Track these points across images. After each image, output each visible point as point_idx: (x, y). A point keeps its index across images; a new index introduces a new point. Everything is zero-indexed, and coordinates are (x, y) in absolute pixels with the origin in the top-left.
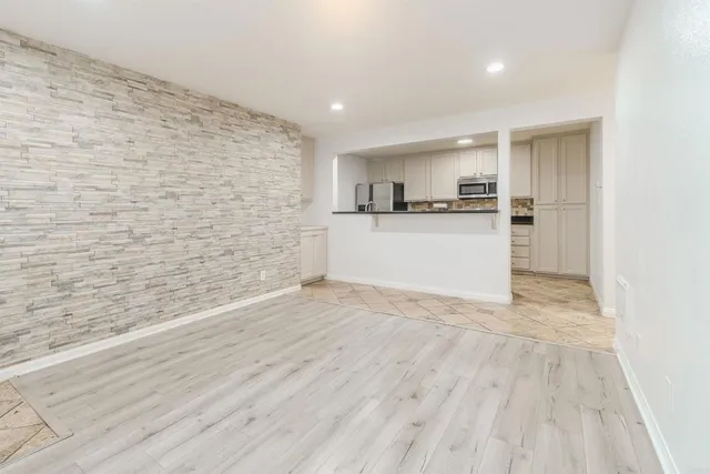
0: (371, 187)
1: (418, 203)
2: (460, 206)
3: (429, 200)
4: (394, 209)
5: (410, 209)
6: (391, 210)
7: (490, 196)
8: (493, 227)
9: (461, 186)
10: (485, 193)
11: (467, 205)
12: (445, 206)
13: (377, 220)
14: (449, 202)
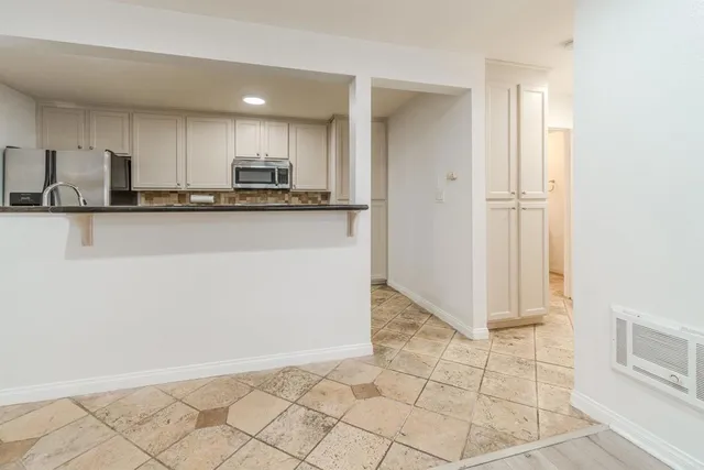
0: (51, 158)
1: (159, 194)
2: (232, 199)
3: (183, 188)
4: (113, 202)
5: (142, 202)
6: (107, 204)
7: (280, 186)
8: (350, 232)
9: (238, 170)
10: (273, 182)
11: (243, 197)
12: (210, 199)
13: (89, 223)
14: (216, 193)
